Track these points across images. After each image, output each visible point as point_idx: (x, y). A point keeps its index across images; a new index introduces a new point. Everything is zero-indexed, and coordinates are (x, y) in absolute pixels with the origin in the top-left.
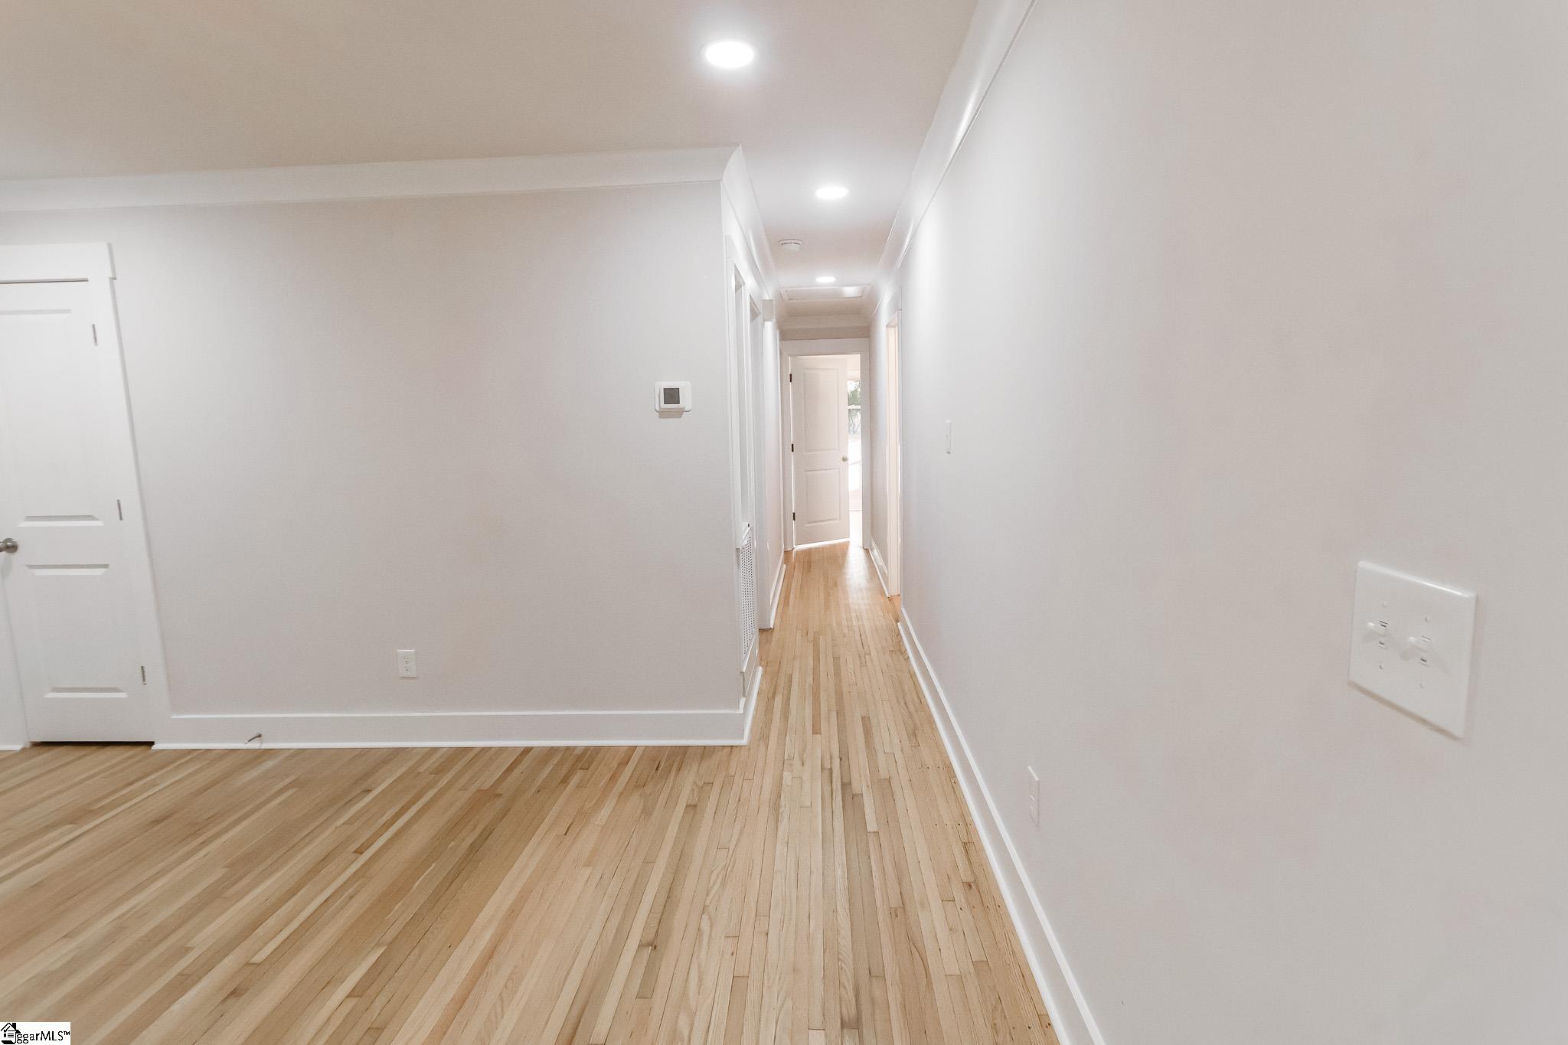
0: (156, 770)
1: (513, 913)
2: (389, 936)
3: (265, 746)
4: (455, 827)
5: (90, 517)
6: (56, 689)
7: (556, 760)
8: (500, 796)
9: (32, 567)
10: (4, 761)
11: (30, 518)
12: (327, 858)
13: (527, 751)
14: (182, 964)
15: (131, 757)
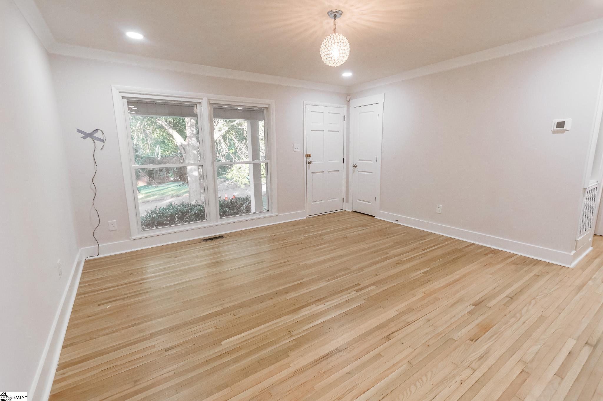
0: (377, 222)
1: (465, 275)
2: (432, 267)
3: (398, 223)
4: (449, 253)
5: (370, 161)
6: (359, 200)
7: (483, 249)
8: (463, 251)
9: (358, 171)
10: (348, 213)
11: (360, 160)
12: (415, 249)
13: (473, 244)
14: (387, 255)
15: (371, 218)
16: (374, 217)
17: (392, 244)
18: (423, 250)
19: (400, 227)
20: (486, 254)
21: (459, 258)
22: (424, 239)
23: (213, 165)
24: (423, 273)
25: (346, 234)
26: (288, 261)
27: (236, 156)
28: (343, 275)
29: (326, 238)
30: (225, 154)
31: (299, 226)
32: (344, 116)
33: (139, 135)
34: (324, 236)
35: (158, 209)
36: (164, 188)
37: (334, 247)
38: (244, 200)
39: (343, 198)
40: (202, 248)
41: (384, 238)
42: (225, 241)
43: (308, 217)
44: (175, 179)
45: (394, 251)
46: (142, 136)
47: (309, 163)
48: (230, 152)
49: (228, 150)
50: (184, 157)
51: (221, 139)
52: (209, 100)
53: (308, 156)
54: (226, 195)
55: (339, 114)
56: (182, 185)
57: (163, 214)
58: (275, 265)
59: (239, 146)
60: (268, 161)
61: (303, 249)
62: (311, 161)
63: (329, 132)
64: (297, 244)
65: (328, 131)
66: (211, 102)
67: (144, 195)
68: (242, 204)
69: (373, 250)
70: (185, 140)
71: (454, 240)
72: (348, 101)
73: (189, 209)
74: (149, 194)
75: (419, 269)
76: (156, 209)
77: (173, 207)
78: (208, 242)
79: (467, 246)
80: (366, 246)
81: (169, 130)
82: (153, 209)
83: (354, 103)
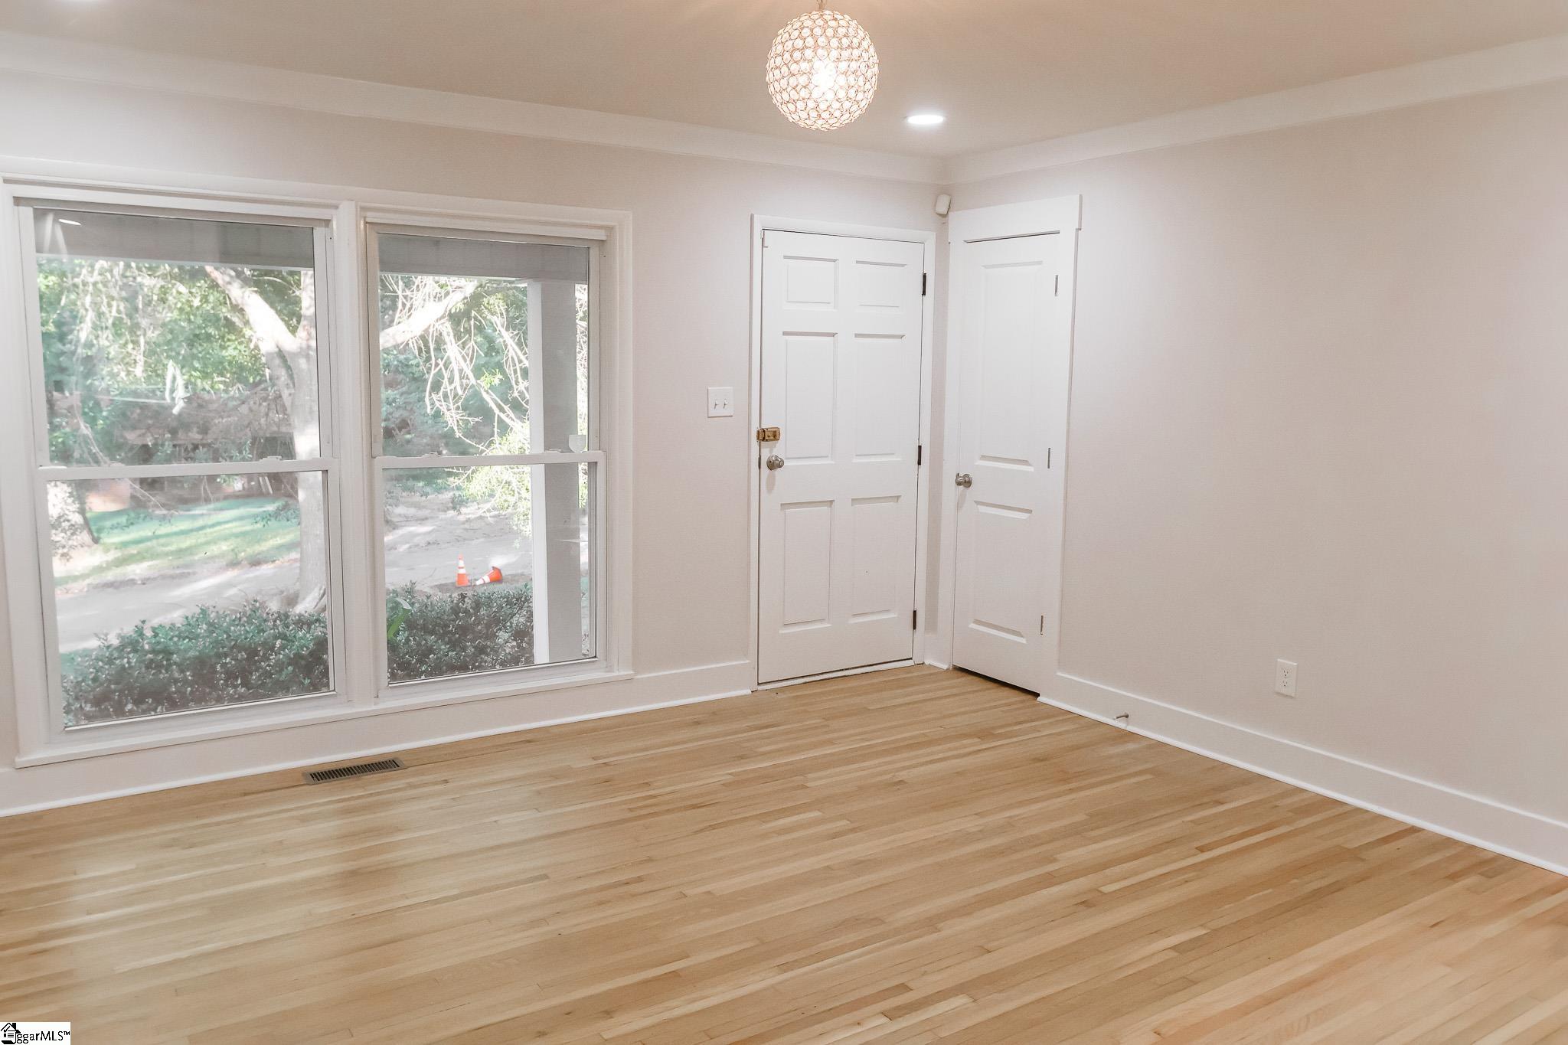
0: (1040, 719)
1: (1343, 963)
2: (1216, 924)
3: (1129, 728)
4: (1301, 868)
5: (1025, 462)
6: (978, 622)
7: (1448, 853)
8: (1363, 860)
9: (978, 503)
10: (935, 674)
11: (984, 457)
12: (1171, 843)
13: (1414, 830)
14: (1050, 868)
15: (1022, 702)
16: (1038, 695)
17: (1080, 817)
18: (1202, 849)
19: (1131, 746)
20: (1454, 877)
21: (1337, 887)
22: (1220, 803)
23: (371, 467)
24: (1174, 948)
25: (904, 768)
26: (639, 879)
27: (506, 401)
28: (854, 946)
29: (818, 781)
30: (460, 392)
31: (720, 728)
32: (925, 276)
33: (104, 309)
34: (810, 776)
35: (149, 633)
36: (200, 523)
37: (845, 822)
38: (509, 603)
39: (915, 612)
40: (302, 812)
41: (1055, 790)
42: (401, 783)
43: (761, 688)
44: (251, 488)
45: (1081, 851)
46: (114, 311)
47: (773, 465)
48: (483, 384)
49: (471, 375)
50: (286, 399)
51: (447, 328)
52: (363, 209)
53: (767, 436)
54: (461, 563)
55: (903, 265)
56: (276, 515)
57: (167, 653)
58: (585, 892)
59: (520, 361)
60: (598, 456)
61: (713, 827)
62: (781, 456)
63: (861, 340)
64: (694, 807)
65: (857, 335)
66: (372, 217)
67: (112, 555)
68: (498, 621)
69: (997, 841)
70: (293, 330)
71: (1341, 810)
72: (944, 216)
73: (276, 638)
74: (133, 550)
75: (1159, 933)
76: (140, 632)
77: (210, 624)
78: (336, 783)
79: (1386, 840)
80: (971, 825)
81: (229, 287)
82: (129, 630)
83: (965, 223)
